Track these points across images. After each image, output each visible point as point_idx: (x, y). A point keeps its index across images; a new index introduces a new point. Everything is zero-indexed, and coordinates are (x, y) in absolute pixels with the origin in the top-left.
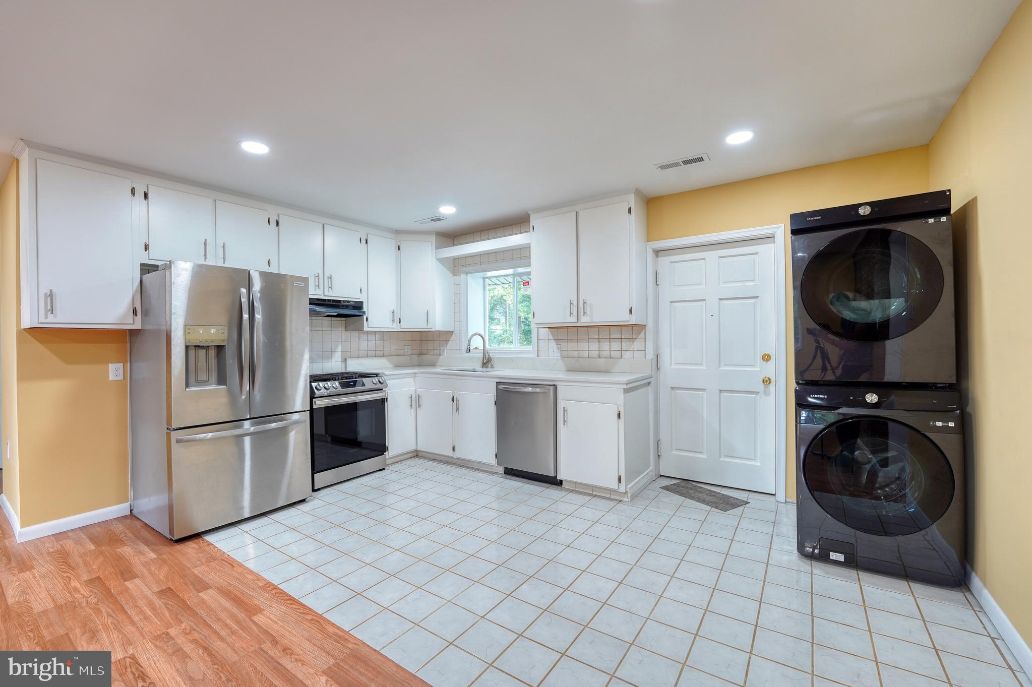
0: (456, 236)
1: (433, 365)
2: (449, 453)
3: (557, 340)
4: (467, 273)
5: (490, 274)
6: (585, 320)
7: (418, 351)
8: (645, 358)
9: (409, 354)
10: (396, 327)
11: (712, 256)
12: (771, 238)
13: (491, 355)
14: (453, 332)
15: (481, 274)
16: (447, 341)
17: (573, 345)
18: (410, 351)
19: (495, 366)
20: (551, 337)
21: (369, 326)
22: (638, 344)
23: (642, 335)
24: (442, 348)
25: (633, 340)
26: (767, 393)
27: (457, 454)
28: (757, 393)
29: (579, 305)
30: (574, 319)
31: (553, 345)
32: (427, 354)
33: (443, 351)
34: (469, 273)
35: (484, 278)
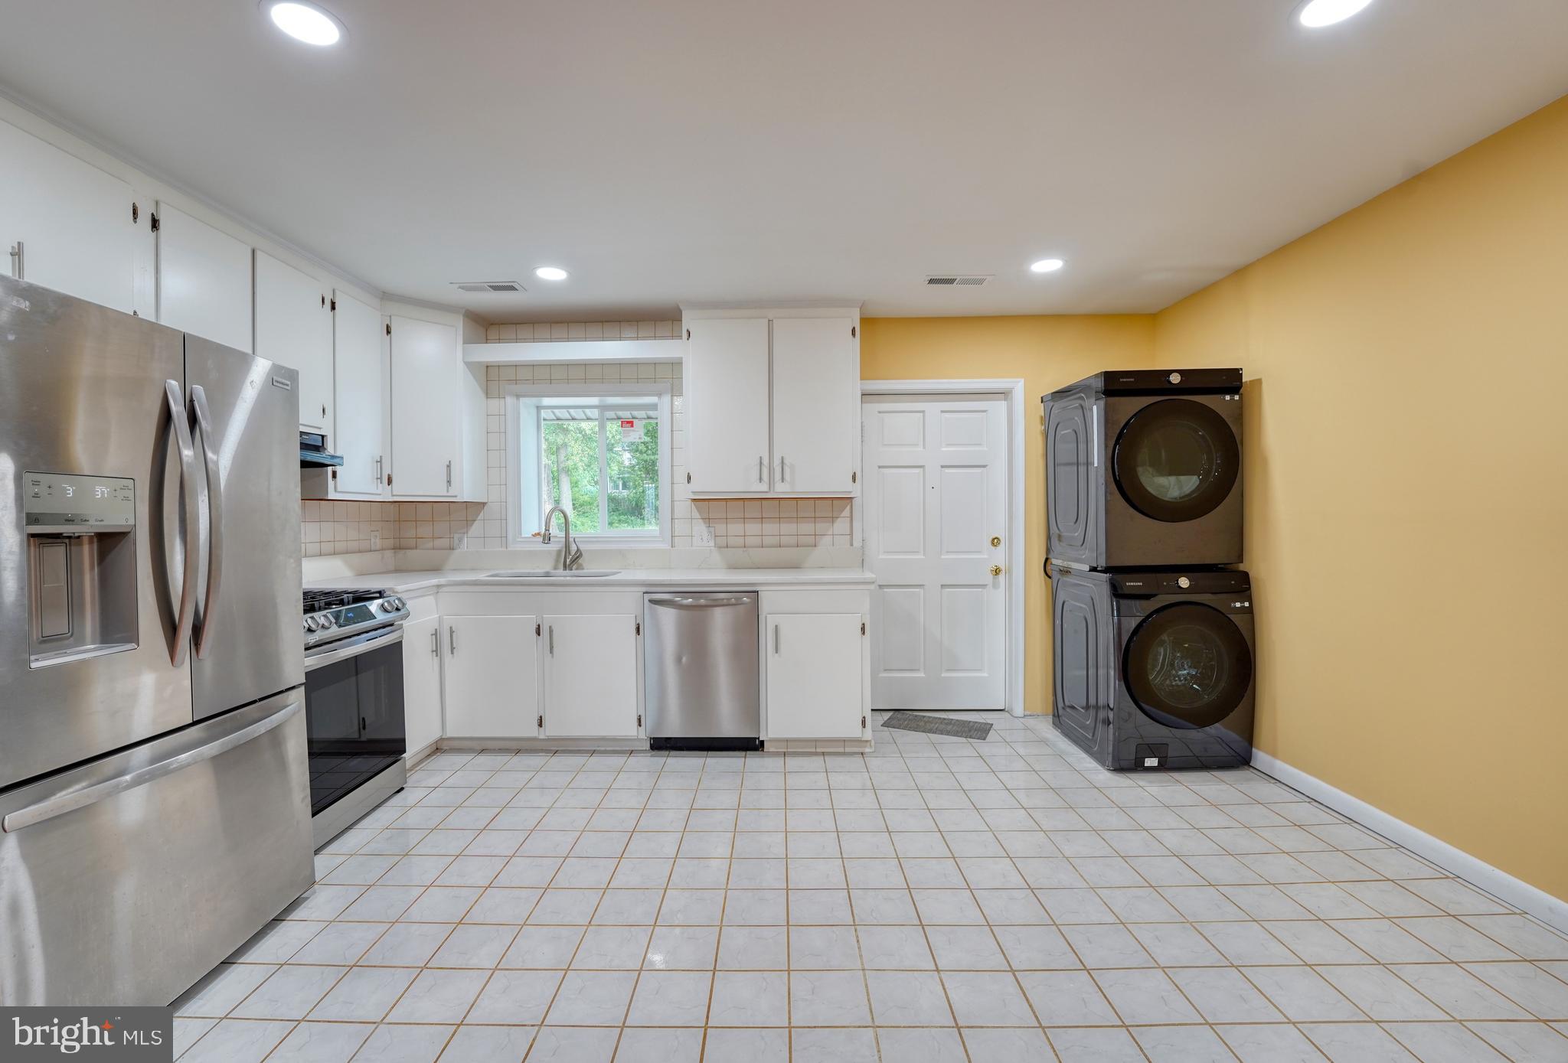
0: (492, 324)
1: (435, 569)
2: (533, 731)
3: (708, 520)
4: (518, 396)
5: (547, 401)
6: (781, 489)
7: (390, 542)
8: (852, 545)
9: (378, 547)
10: (384, 494)
11: (933, 408)
12: (1005, 394)
13: (582, 547)
14: (484, 504)
15: (534, 401)
16: (469, 522)
17: (736, 528)
18: (377, 542)
19: (584, 565)
20: (696, 514)
21: (339, 489)
22: (841, 526)
23: (846, 512)
24: (456, 536)
25: (833, 519)
26: (995, 586)
27: (551, 730)
28: (984, 586)
29: (771, 466)
30: (764, 487)
31: (700, 528)
32: (416, 548)
33: (460, 540)
34: (524, 396)
35: (539, 408)
